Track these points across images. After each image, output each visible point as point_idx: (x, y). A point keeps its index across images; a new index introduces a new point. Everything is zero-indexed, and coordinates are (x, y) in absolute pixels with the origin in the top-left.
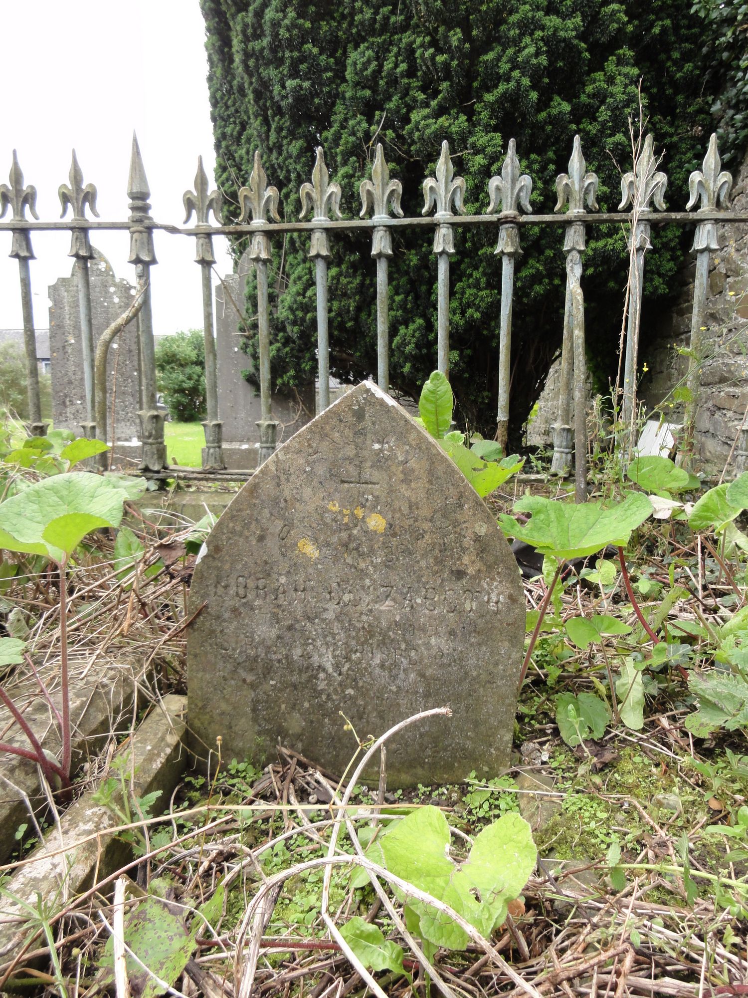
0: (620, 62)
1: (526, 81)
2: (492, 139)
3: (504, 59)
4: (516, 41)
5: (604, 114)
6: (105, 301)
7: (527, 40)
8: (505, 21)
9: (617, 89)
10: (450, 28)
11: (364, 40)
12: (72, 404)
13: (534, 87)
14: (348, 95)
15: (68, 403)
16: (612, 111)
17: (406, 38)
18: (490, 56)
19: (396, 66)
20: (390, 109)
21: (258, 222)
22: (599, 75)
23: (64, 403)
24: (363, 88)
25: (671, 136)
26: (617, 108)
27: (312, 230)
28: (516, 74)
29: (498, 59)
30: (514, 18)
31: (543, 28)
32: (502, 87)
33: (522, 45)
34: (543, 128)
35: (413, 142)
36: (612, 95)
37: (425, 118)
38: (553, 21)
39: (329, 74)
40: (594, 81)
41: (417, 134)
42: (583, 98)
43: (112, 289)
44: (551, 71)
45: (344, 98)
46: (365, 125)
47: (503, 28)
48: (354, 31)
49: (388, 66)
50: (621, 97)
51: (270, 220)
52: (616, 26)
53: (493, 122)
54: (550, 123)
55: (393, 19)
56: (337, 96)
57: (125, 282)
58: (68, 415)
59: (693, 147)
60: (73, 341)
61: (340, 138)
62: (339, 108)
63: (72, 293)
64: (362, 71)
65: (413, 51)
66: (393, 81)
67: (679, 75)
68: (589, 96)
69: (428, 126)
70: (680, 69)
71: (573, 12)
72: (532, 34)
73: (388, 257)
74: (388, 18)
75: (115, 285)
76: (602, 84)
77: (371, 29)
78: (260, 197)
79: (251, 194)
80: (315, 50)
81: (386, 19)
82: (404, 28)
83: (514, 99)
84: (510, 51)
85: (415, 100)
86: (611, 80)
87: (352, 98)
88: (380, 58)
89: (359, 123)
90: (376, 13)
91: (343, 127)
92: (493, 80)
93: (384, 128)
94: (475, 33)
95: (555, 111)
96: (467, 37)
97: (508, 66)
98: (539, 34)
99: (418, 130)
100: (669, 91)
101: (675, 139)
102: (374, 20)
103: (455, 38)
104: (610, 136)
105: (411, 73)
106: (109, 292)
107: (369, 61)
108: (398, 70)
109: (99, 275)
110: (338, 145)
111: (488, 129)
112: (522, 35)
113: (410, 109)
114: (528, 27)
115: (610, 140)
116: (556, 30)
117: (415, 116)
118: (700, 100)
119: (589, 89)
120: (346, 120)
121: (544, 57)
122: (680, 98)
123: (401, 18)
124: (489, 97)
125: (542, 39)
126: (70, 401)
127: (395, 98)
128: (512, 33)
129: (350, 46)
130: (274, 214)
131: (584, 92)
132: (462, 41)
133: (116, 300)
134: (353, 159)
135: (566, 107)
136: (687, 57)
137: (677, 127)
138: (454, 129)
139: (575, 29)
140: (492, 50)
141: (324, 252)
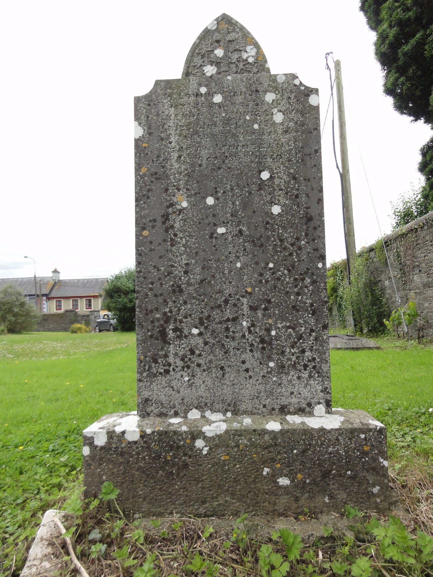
6: (255, 121)
12: (179, 337)
15: (171, 334)
23: (163, 334)
43: (270, 97)
57: (297, 82)
58: (171, 359)
60: (185, 204)
63: (186, 109)
75: (275, 90)
106: (263, 102)
109: (242, 71)
126: (175, 330)
133: (278, 118)
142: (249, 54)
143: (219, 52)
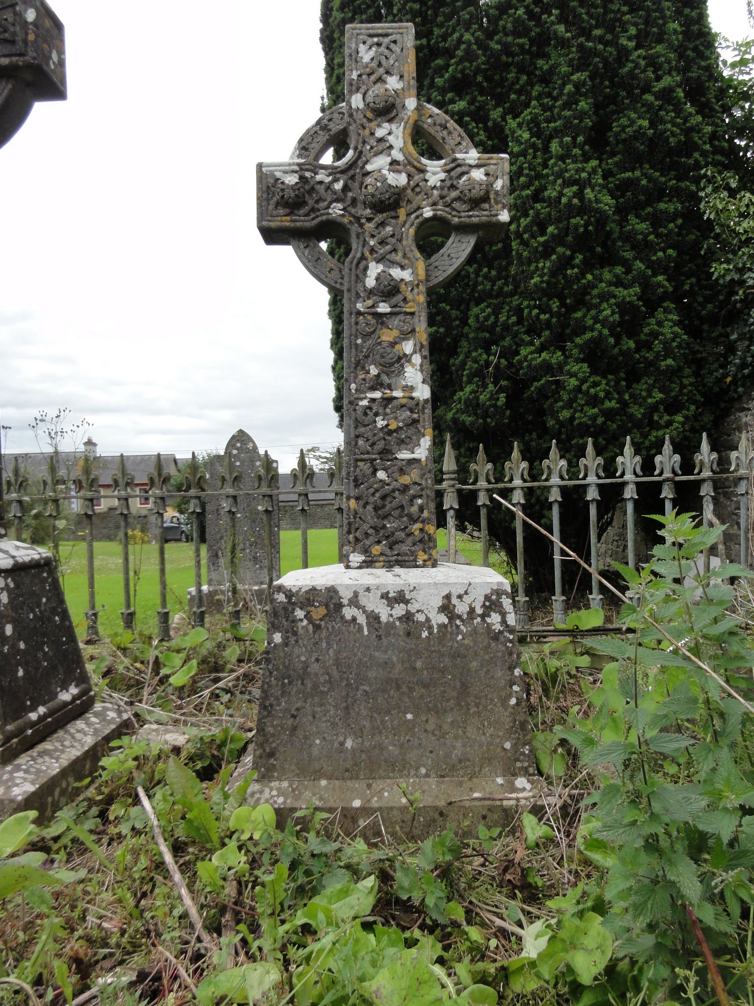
0: (667, 311)
1: (606, 332)
2: (581, 368)
3: (589, 317)
4: (597, 306)
5: (658, 346)
7: (605, 305)
8: (589, 294)
9: (666, 330)
10: (550, 299)
11: (483, 301)
13: (611, 335)
14: (471, 335)
16: (664, 345)
17: (516, 300)
18: (579, 315)
19: (509, 317)
20: (504, 346)
21: (518, 482)
22: (653, 321)
24: (483, 331)
25: (701, 353)
26: (667, 342)
27: (551, 487)
28: (598, 326)
29: (585, 316)
30: (595, 292)
31: (615, 297)
32: (588, 335)
33: (602, 308)
34: (617, 359)
35: (522, 368)
36: (662, 334)
37: (532, 353)
38: (621, 292)
39: (457, 322)
40: (649, 324)
41: (525, 364)
42: (643, 337)
43: (258, 463)
44: (621, 324)
45: (467, 337)
46: (485, 356)
47: (588, 297)
48: (476, 295)
49: (502, 318)
50: (669, 336)
51: (525, 481)
52: (662, 290)
53: (582, 356)
54: (621, 355)
55: (506, 289)
56: (462, 335)
57: (269, 457)
59: (718, 360)
61: (466, 365)
62: (464, 343)
64: (483, 322)
65: (522, 310)
66: (506, 328)
67: (704, 312)
68: (646, 335)
69: (535, 359)
70: (704, 308)
71: (633, 283)
72: (608, 300)
73: (597, 501)
74: (502, 288)
75: (260, 460)
76: (655, 327)
77: (489, 295)
78: (518, 467)
79: (513, 466)
80: (448, 308)
81: (501, 288)
82: (512, 294)
83: (597, 342)
84: (593, 312)
85: (523, 340)
86: (660, 324)
87: (474, 338)
88: (496, 312)
89: (480, 355)
90: (493, 285)
91: (467, 357)
92: (581, 329)
93: (499, 358)
94: (568, 301)
95: (625, 348)
96: (563, 304)
97: (591, 322)
98: (613, 301)
99: (526, 361)
100: (697, 323)
101: (704, 355)
102: (492, 289)
103: (554, 306)
104: (663, 360)
105: (520, 322)
106: (255, 465)
107: (489, 316)
108: (510, 321)
109: (248, 452)
110: (464, 370)
111: (578, 361)
112: (601, 302)
113: (518, 345)
114: (605, 297)
115: (663, 363)
116: (624, 298)
117: (523, 352)
118: (720, 328)
119: (646, 330)
120: (469, 352)
121: (617, 316)
122: (705, 327)
123: (511, 287)
124: (578, 340)
125: (615, 304)
127: (508, 339)
128: (594, 301)
129: (472, 304)
130: (526, 476)
131: (642, 332)
132: (559, 307)
134: (476, 379)
135: (632, 344)
136: (708, 300)
137: (704, 346)
138: (554, 361)
139: (635, 295)
140: (580, 310)
141: (560, 499)
142: (250, 446)
143: (238, 445)
